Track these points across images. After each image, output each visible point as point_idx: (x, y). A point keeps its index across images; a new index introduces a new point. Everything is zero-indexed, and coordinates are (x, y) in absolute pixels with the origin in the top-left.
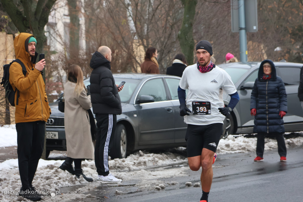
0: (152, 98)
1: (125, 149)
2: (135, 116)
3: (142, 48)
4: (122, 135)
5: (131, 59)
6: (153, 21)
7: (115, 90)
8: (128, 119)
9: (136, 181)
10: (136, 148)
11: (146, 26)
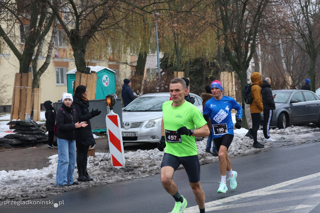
0: (297, 101)
1: (285, 124)
2: (290, 109)
3: (290, 77)
4: (284, 118)
5: (285, 82)
6: (295, 65)
7: (273, 98)
8: (286, 110)
9: (292, 139)
10: (290, 124)
11: (292, 67)
